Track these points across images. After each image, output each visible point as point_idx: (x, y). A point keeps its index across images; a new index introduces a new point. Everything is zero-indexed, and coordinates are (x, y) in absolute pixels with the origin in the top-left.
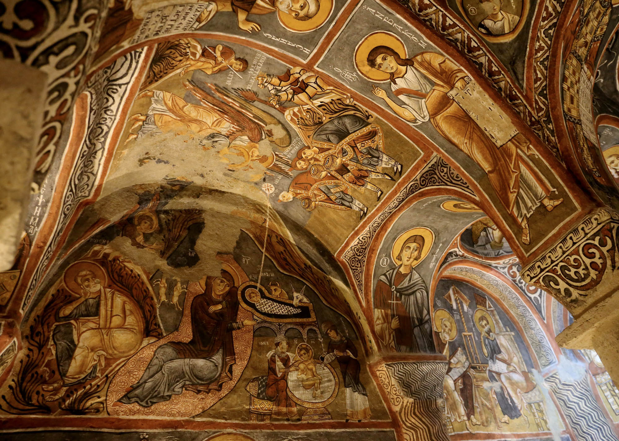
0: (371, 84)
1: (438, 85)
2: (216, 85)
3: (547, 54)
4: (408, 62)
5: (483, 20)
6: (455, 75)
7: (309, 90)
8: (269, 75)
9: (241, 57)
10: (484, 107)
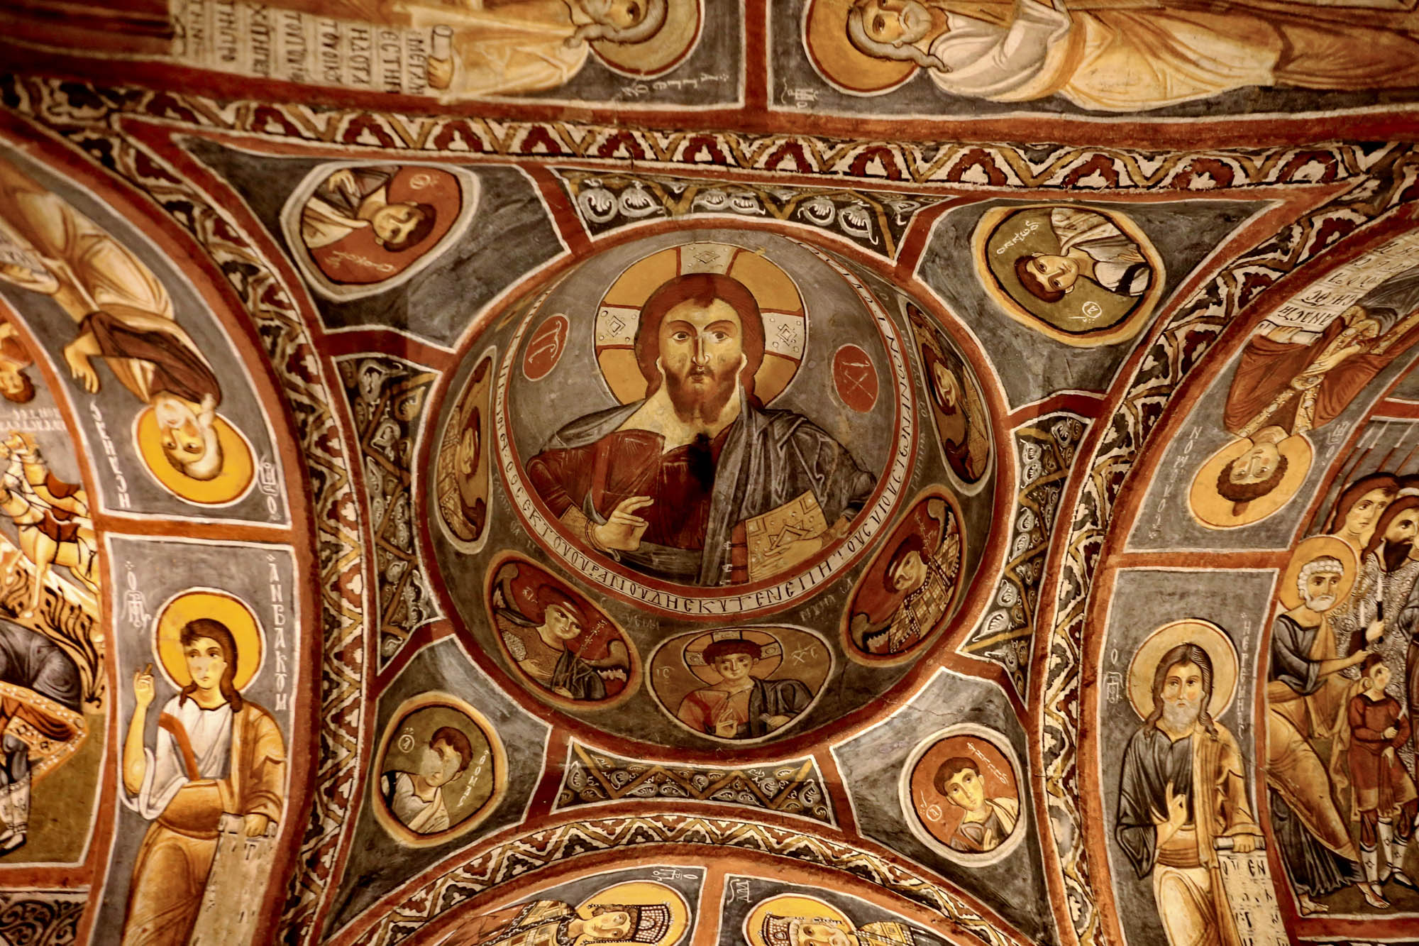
0: (148, 660)
1: (229, 785)
3: (416, 925)
4: (234, 700)
5: (403, 772)
6: (264, 801)
10: (239, 903)
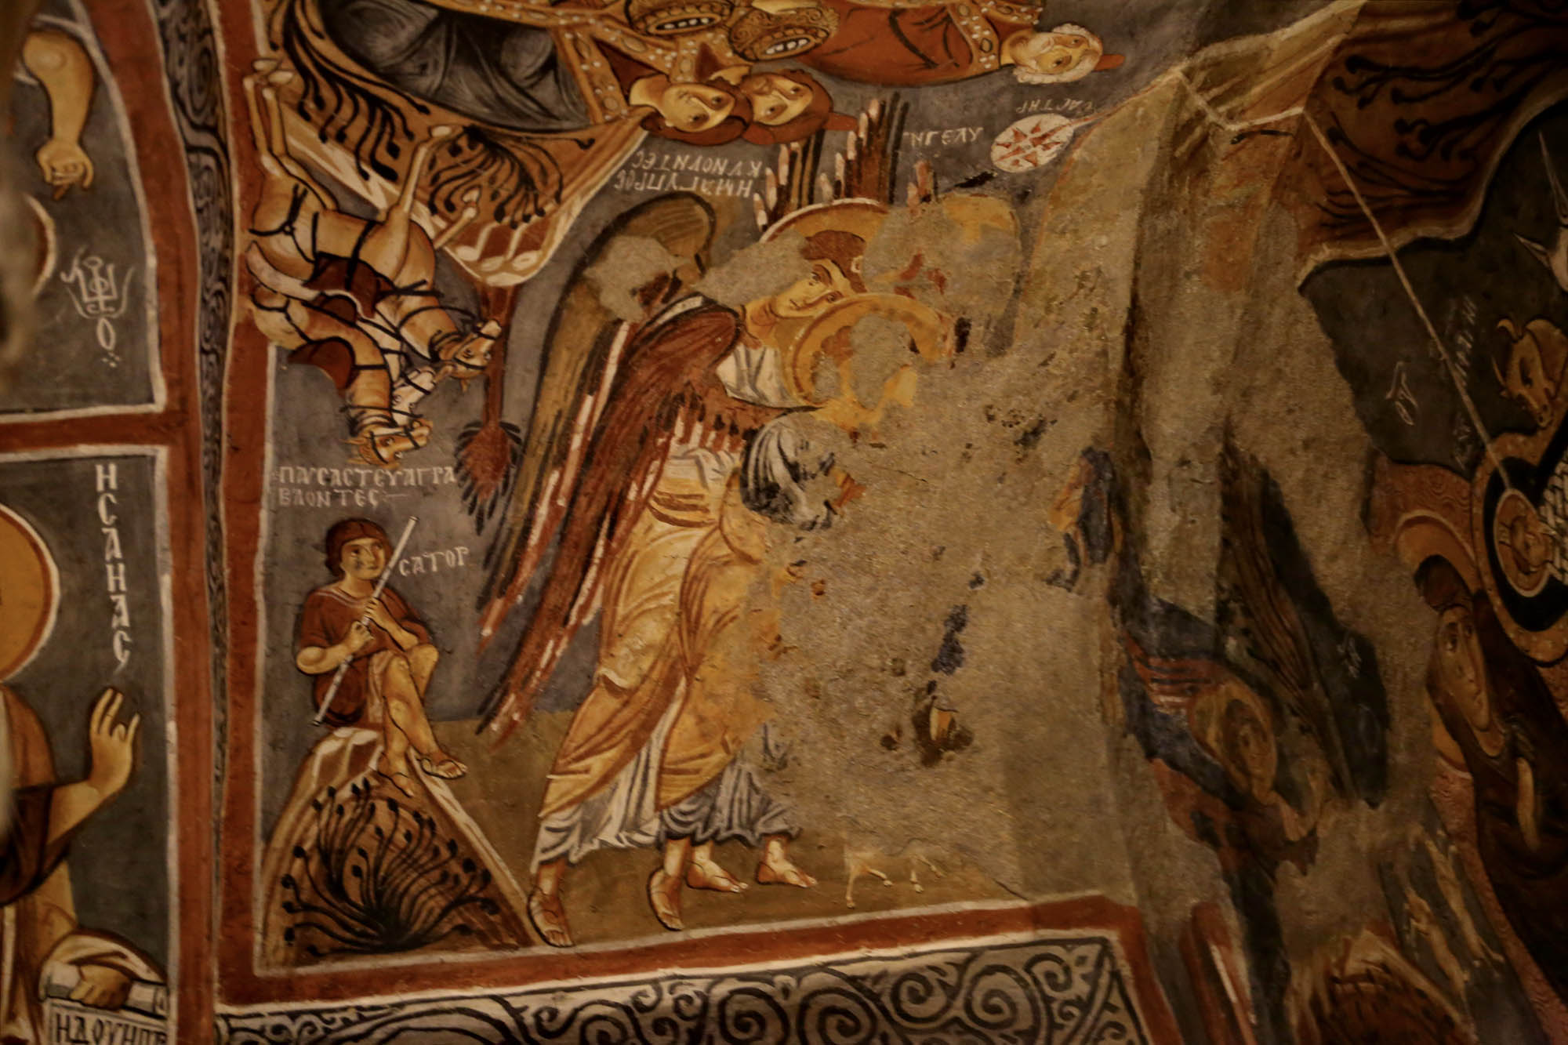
2: (483, 602)
7: (338, 241)
8: (354, 426)
9: (322, 557)
